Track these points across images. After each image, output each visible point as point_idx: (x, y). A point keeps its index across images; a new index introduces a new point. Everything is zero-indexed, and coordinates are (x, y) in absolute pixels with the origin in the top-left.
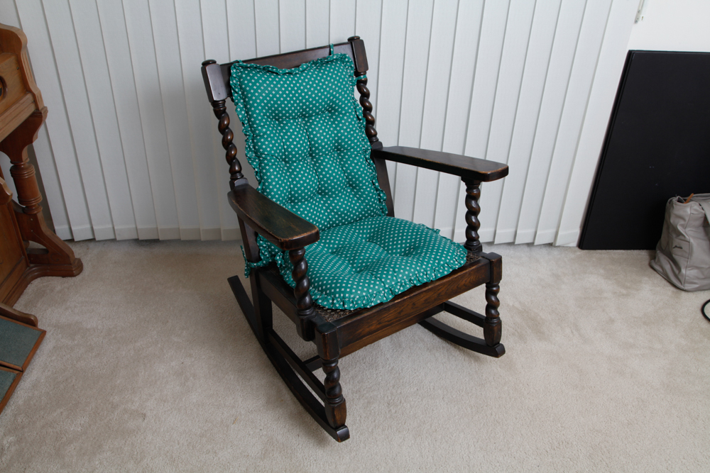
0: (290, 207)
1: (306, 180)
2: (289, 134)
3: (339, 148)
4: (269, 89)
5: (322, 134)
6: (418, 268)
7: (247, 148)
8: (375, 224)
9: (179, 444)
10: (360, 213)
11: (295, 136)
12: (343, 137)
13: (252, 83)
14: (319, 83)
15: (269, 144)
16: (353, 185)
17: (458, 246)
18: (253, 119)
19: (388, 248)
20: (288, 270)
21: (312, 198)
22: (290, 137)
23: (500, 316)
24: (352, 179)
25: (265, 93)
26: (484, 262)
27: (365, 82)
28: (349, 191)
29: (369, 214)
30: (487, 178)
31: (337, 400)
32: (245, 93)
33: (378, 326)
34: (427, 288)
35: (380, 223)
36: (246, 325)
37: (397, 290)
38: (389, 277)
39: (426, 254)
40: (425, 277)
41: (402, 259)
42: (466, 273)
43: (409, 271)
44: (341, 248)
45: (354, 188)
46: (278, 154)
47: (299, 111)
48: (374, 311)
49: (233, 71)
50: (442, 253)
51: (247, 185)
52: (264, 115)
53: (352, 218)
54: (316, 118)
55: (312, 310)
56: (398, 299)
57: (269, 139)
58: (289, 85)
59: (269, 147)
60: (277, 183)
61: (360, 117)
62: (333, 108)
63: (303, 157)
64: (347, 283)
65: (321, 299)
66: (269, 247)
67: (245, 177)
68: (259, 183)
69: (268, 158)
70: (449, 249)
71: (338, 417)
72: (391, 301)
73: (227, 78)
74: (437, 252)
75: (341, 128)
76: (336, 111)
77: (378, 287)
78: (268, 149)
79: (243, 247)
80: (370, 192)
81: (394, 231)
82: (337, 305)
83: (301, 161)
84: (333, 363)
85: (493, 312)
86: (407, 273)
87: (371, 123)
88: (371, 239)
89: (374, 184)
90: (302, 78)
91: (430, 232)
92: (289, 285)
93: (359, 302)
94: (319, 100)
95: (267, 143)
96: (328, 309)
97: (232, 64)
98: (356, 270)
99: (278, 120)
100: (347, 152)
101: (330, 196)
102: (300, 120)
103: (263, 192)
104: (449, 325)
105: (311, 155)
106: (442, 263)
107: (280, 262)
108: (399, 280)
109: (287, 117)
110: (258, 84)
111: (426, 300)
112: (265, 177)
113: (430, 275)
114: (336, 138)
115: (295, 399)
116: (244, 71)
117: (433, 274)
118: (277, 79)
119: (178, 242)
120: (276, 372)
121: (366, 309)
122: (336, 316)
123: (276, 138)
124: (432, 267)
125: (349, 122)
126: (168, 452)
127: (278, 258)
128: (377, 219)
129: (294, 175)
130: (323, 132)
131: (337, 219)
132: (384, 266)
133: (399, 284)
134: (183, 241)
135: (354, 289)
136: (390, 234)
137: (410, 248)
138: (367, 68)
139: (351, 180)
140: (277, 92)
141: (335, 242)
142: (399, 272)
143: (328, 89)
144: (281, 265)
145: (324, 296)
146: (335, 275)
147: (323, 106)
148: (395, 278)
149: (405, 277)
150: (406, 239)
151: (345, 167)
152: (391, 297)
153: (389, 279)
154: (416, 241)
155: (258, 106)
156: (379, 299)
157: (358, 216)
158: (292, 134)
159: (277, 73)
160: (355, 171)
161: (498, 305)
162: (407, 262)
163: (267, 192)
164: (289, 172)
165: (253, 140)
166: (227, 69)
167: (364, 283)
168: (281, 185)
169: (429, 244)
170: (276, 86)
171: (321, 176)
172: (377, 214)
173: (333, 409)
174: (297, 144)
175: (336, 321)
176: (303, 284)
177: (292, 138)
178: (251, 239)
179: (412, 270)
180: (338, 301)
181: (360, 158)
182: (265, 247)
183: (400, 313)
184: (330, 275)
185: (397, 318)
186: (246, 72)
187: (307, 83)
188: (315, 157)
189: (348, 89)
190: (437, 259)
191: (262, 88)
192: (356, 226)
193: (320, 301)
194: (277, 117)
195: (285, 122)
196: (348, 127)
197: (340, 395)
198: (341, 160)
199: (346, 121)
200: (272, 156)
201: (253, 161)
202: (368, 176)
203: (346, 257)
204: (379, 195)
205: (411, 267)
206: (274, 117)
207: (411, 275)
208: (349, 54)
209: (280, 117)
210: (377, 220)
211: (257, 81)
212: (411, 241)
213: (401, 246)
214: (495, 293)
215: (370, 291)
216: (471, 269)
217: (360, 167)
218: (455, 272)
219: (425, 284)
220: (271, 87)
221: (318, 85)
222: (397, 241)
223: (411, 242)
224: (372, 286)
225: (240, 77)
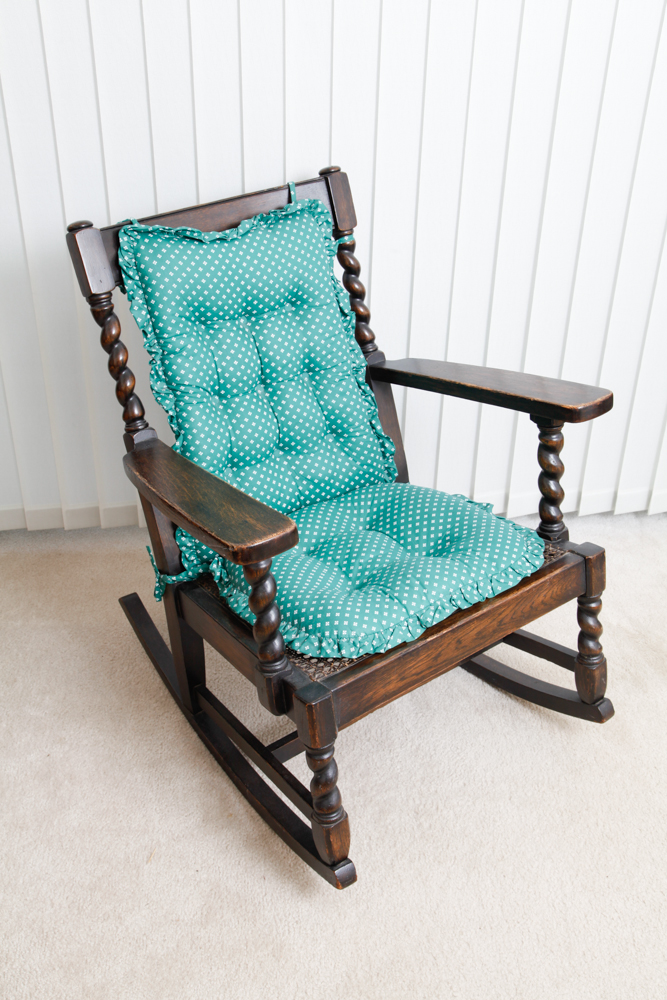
0: (230, 475)
1: (257, 426)
2: (225, 347)
3: (311, 367)
4: (189, 269)
5: (281, 345)
6: (463, 578)
7: (152, 376)
8: (379, 498)
9: (52, 905)
10: (351, 479)
11: (234, 352)
12: (318, 349)
13: (157, 259)
14: (273, 254)
15: (191, 367)
16: (337, 429)
17: (529, 533)
18: (161, 325)
19: (406, 541)
20: (235, 587)
21: (268, 457)
22: (226, 352)
23: (604, 651)
24: (336, 420)
25: (182, 278)
26: (573, 560)
27: (351, 248)
28: (331, 440)
29: (367, 481)
30: (574, 416)
31: (334, 817)
32: (146, 278)
33: (401, 684)
34: (480, 613)
35: (387, 496)
36: (156, 680)
37: (429, 620)
38: (415, 596)
39: (474, 551)
40: (475, 592)
41: (435, 564)
42: (545, 582)
43: (448, 584)
44: (324, 543)
45: (340, 435)
46: (208, 383)
47: (240, 305)
48: (393, 658)
49: (123, 239)
50: (502, 549)
51: (155, 440)
52: (181, 316)
53: (338, 489)
54: (269, 317)
55: (284, 661)
56: (432, 634)
57: (191, 358)
58: (222, 262)
59: (192, 373)
60: (208, 435)
61: (346, 311)
62: (299, 298)
63: (251, 387)
64: (343, 612)
65: (299, 640)
66: (198, 547)
67: (150, 426)
68: (177, 437)
69: (191, 392)
70: (513, 540)
71: (336, 846)
72: (420, 639)
73: (114, 252)
74: (493, 548)
75: (315, 332)
76: (304, 302)
77: (397, 615)
78: (191, 376)
79: (151, 548)
80: (367, 442)
81: (414, 510)
82: (329, 651)
83: (246, 393)
84: (325, 753)
85: (591, 644)
86: (444, 587)
87: (363, 318)
88: (373, 526)
89: (373, 428)
90: (244, 247)
91: (477, 509)
92: (238, 616)
93: (366, 643)
94: (274, 284)
95: (187, 365)
96: (312, 658)
97: (120, 226)
98: (354, 583)
99: (204, 323)
100: (325, 374)
101: (299, 453)
102: (242, 321)
103: (183, 452)
104: (510, 665)
105: (263, 382)
106: (503, 566)
107: (218, 574)
108: (432, 601)
109: (220, 318)
110: (168, 262)
111: (479, 633)
112: (187, 426)
113: (485, 588)
114: (307, 350)
115: (254, 811)
116: (143, 239)
117: (489, 588)
118: (201, 252)
119: (23, 532)
120: (216, 763)
121: (378, 656)
122: (326, 669)
123: (202, 356)
124: (486, 574)
125: (327, 321)
126: (34, 921)
127: (215, 566)
128: (381, 488)
129: (237, 418)
130: (284, 340)
131: (312, 492)
132: (404, 575)
133: (432, 608)
134: (30, 532)
135: (356, 620)
136: (407, 516)
137: (445, 541)
138: (355, 224)
139: (333, 422)
140: (202, 275)
141: (311, 533)
142: (431, 587)
143: (289, 265)
144: (221, 579)
145: (303, 634)
146: (321, 598)
147: (282, 295)
148: (424, 598)
149: (441, 596)
150: (437, 525)
151: (324, 400)
152: (420, 631)
153: (414, 600)
154: (453, 527)
155: (169, 301)
156: (400, 637)
157: (347, 485)
158: (231, 346)
159: (200, 241)
160: (341, 406)
161: (600, 633)
162: (443, 569)
163: (190, 452)
164: (228, 414)
165: (162, 360)
166: (112, 236)
167: (372, 609)
168: (214, 439)
169: (478, 533)
170: (199, 264)
171: (283, 419)
172: (380, 479)
173: (328, 833)
174: (239, 365)
175: (328, 679)
176: (270, 618)
177: (231, 355)
178: (165, 534)
179: (454, 582)
180: (329, 644)
181: (349, 383)
182: (190, 548)
183: (436, 658)
184: (312, 596)
185: (431, 667)
186: (147, 240)
187: (254, 256)
188: (270, 385)
189: (323, 264)
190: (494, 560)
191: (176, 268)
192: (346, 502)
193: (297, 644)
194: (203, 317)
195: (216, 326)
196: (326, 330)
197: (338, 808)
198: (316, 388)
199: (323, 319)
200: (198, 387)
201: (164, 398)
202: (363, 414)
203: (334, 560)
204: (383, 445)
205: (450, 577)
206: (198, 319)
207: (451, 590)
208: (324, 201)
209: (207, 319)
210: (381, 491)
211: (166, 256)
212: (445, 527)
213: (428, 536)
214: (594, 613)
215: (384, 623)
216: (553, 574)
217: (350, 399)
218: (525, 581)
219: (477, 607)
220: (191, 267)
221: (272, 258)
222: (420, 528)
223: (445, 529)
224: (386, 614)
225: (136, 251)
